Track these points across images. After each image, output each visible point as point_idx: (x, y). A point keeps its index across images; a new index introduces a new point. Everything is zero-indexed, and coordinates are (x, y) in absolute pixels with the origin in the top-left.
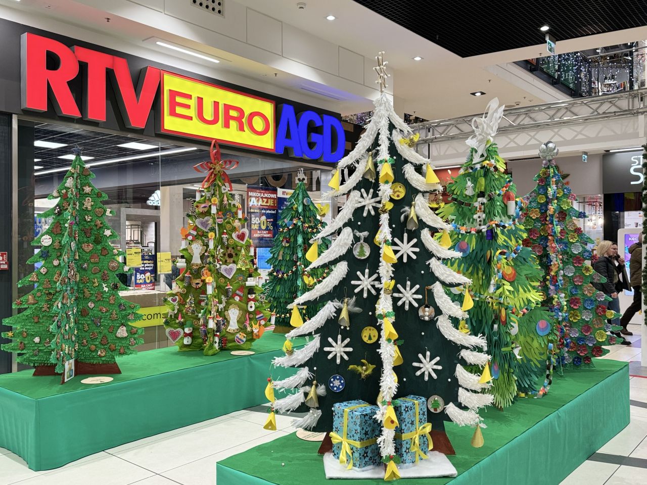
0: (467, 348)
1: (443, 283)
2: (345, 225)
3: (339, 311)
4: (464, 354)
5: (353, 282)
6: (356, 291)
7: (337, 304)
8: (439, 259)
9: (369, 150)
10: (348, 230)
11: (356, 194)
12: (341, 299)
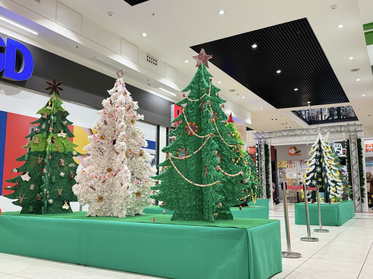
0: (338, 182)
1: (333, 170)
2: (314, 158)
3: (314, 175)
4: (338, 183)
5: (316, 169)
6: (317, 171)
7: (314, 174)
8: (332, 165)
9: (318, 144)
10: (315, 159)
11: (316, 152)
12: (314, 173)
